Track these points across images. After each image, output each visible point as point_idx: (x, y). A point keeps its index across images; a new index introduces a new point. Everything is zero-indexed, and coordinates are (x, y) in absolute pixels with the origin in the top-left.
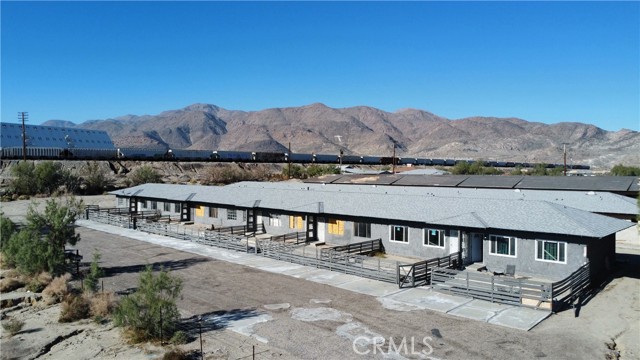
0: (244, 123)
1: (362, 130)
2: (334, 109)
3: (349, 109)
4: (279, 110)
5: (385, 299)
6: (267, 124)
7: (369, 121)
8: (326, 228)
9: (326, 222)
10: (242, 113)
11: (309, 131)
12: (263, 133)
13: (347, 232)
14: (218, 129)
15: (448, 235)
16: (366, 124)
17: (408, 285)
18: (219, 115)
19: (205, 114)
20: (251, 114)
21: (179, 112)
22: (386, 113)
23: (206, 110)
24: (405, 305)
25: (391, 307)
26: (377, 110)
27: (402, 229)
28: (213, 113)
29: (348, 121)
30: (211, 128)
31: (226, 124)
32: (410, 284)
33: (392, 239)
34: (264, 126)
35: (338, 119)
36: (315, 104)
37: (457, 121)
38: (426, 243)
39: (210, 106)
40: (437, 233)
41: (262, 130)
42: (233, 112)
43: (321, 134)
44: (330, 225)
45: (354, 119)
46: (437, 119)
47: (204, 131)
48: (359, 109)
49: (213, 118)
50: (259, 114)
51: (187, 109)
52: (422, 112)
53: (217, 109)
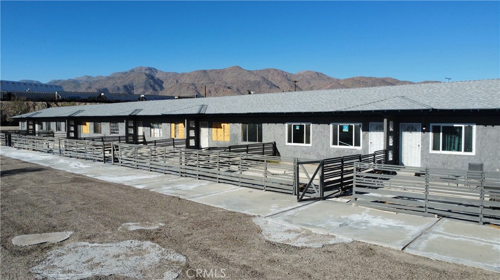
0: (177, 82)
1: (271, 87)
2: (248, 71)
3: (260, 71)
4: (205, 71)
5: (270, 220)
6: (196, 82)
7: (276, 80)
8: (210, 135)
9: (210, 126)
10: (176, 74)
11: (229, 88)
12: (192, 89)
13: (233, 136)
14: (157, 87)
15: (366, 129)
16: (274, 83)
17: (312, 196)
18: (157, 76)
19: (146, 75)
20: (183, 74)
21: (126, 73)
22: (289, 74)
23: (147, 72)
24: (308, 234)
25: (278, 237)
26: (283, 72)
27: (302, 127)
28: (152, 74)
29: (259, 80)
30: (151, 86)
31: (163, 82)
32: (317, 195)
33: (290, 141)
34: (193, 84)
35: (252, 78)
36: (234, 67)
37: (345, 80)
38: (335, 143)
39: (150, 69)
40: (350, 128)
41: (192, 87)
42: (169, 73)
43: (238, 90)
44: (214, 130)
45: (264, 79)
46: (329, 78)
47: (145, 88)
48: (268, 71)
49: (152, 78)
50: (189, 75)
51: (132, 71)
52: (317, 73)
53: (156, 71)
